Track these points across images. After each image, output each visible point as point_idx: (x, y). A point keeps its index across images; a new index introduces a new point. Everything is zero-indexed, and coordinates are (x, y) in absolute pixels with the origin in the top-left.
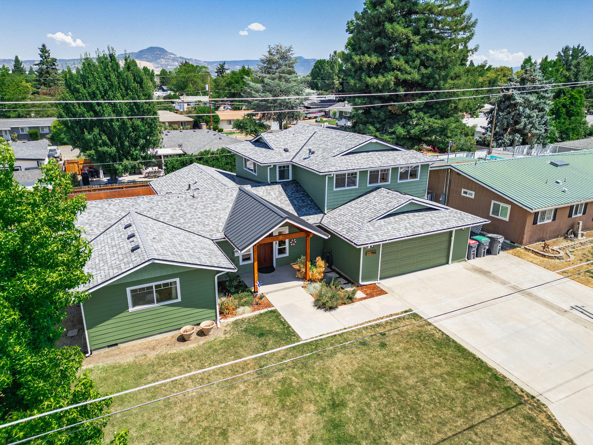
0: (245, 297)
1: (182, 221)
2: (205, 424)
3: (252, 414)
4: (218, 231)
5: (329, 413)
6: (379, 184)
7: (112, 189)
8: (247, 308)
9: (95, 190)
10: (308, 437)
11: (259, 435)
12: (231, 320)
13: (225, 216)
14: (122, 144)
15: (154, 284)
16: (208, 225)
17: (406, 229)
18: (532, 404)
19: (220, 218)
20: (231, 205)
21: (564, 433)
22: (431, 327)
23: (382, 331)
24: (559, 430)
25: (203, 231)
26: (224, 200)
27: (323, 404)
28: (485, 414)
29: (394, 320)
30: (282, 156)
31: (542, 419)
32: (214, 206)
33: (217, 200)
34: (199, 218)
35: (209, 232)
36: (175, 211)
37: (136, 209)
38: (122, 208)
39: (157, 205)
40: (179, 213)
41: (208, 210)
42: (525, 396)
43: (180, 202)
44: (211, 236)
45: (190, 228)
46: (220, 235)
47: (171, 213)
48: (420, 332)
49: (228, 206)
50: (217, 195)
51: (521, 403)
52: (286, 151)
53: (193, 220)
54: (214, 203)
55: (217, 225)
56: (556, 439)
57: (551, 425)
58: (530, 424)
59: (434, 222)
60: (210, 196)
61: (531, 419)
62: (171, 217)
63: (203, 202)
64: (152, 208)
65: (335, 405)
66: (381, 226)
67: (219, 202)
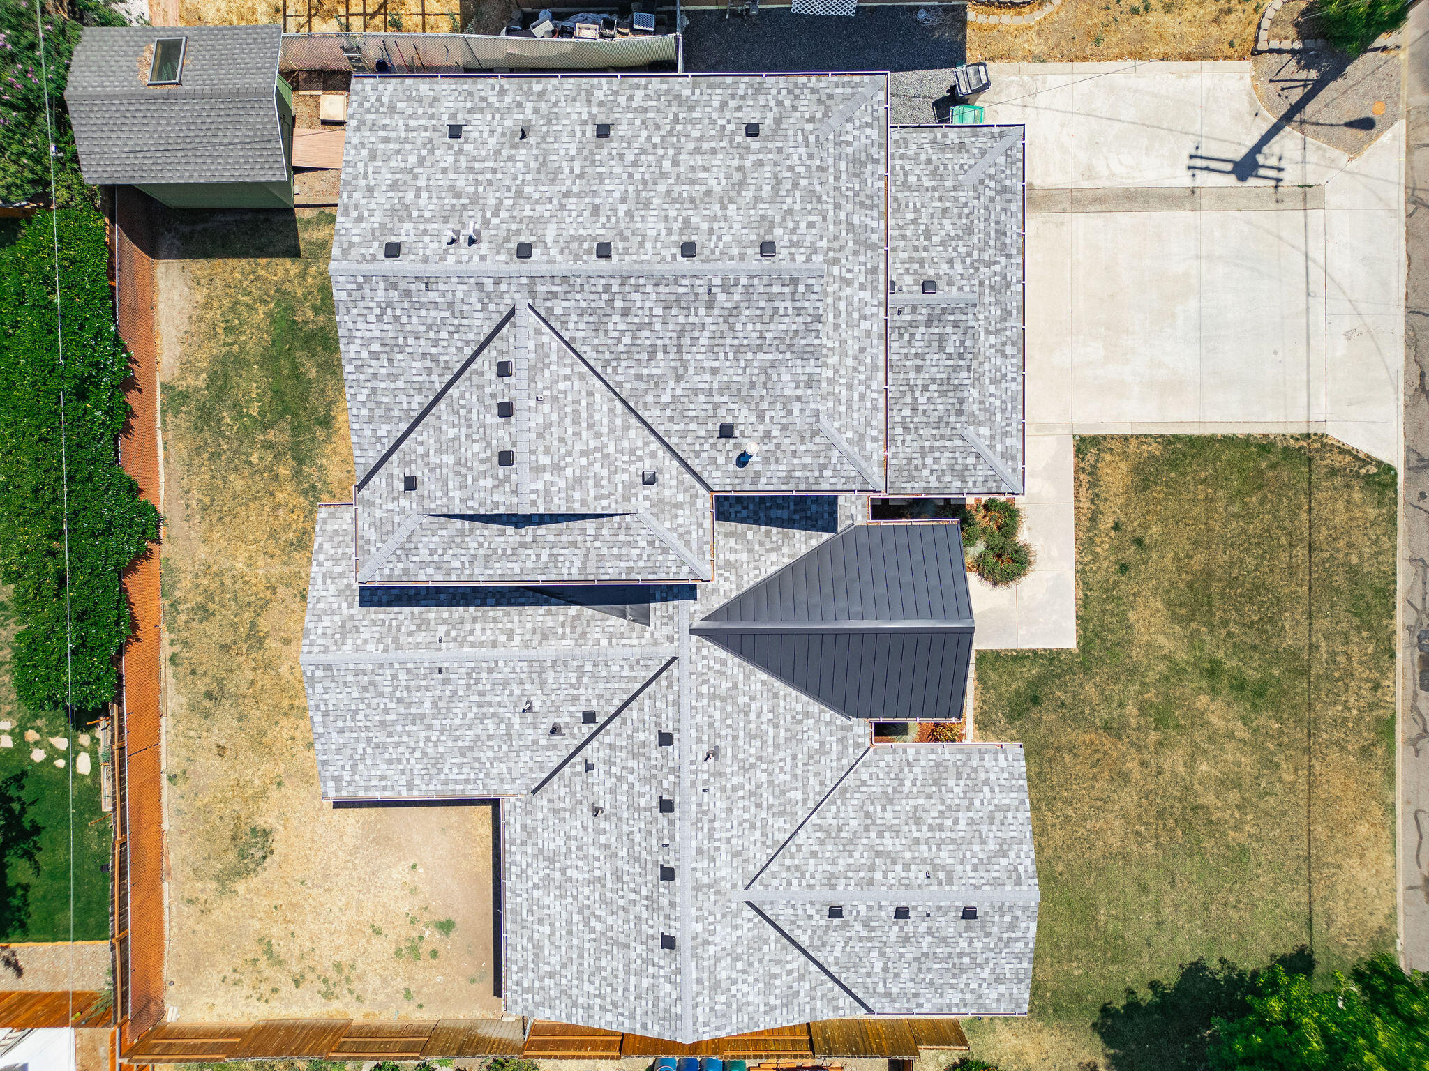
3: (1181, 769)
4: (849, 729)
10: (1240, 724)
13: (795, 700)
16: (822, 744)
17: (1003, 354)
18: (1318, 450)
19: (807, 715)
20: (764, 676)
21: (1361, 455)
22: (1133, 442)
23: (1107, 521)
24: (1356, 457)
25: (839, 760)
26: (735, 686)
27: (1204, 684)
28: (1304, 516)
29: (1093, 485)
30: (678, 506)
31: (1338, 460)
32: (759, 715)
33: (735, 703)
34: (794, 757)
35: (845, 747)
36: (759, 806)
37: (734, 886)
38: (724, 916)
39: (728, 841)
40: (767, 796)
41: (771, 731)
42: (1303, 443)
43: (723, 789)
44: (857, 745)
45: (822, 783)
46: (862, 728)
47: (764, 815)
48: (1137, 469)
49: (764, 683)
50: (713, 697)
51: (1310, 460)
52: (650, 481)
53: (799, 772)
54: (747, 713)
55: (827, 724)
56: (1363, 471)
57: (1348, 459)
58: (1338, 481)
59: (997, 268)
60: (717, 715)
61: (1333, 472)
62: (779, 814)
63: (735, 738)
64: (736, 854)
65: (1213, 672)
66: (981, 402)
67: (743, 700)
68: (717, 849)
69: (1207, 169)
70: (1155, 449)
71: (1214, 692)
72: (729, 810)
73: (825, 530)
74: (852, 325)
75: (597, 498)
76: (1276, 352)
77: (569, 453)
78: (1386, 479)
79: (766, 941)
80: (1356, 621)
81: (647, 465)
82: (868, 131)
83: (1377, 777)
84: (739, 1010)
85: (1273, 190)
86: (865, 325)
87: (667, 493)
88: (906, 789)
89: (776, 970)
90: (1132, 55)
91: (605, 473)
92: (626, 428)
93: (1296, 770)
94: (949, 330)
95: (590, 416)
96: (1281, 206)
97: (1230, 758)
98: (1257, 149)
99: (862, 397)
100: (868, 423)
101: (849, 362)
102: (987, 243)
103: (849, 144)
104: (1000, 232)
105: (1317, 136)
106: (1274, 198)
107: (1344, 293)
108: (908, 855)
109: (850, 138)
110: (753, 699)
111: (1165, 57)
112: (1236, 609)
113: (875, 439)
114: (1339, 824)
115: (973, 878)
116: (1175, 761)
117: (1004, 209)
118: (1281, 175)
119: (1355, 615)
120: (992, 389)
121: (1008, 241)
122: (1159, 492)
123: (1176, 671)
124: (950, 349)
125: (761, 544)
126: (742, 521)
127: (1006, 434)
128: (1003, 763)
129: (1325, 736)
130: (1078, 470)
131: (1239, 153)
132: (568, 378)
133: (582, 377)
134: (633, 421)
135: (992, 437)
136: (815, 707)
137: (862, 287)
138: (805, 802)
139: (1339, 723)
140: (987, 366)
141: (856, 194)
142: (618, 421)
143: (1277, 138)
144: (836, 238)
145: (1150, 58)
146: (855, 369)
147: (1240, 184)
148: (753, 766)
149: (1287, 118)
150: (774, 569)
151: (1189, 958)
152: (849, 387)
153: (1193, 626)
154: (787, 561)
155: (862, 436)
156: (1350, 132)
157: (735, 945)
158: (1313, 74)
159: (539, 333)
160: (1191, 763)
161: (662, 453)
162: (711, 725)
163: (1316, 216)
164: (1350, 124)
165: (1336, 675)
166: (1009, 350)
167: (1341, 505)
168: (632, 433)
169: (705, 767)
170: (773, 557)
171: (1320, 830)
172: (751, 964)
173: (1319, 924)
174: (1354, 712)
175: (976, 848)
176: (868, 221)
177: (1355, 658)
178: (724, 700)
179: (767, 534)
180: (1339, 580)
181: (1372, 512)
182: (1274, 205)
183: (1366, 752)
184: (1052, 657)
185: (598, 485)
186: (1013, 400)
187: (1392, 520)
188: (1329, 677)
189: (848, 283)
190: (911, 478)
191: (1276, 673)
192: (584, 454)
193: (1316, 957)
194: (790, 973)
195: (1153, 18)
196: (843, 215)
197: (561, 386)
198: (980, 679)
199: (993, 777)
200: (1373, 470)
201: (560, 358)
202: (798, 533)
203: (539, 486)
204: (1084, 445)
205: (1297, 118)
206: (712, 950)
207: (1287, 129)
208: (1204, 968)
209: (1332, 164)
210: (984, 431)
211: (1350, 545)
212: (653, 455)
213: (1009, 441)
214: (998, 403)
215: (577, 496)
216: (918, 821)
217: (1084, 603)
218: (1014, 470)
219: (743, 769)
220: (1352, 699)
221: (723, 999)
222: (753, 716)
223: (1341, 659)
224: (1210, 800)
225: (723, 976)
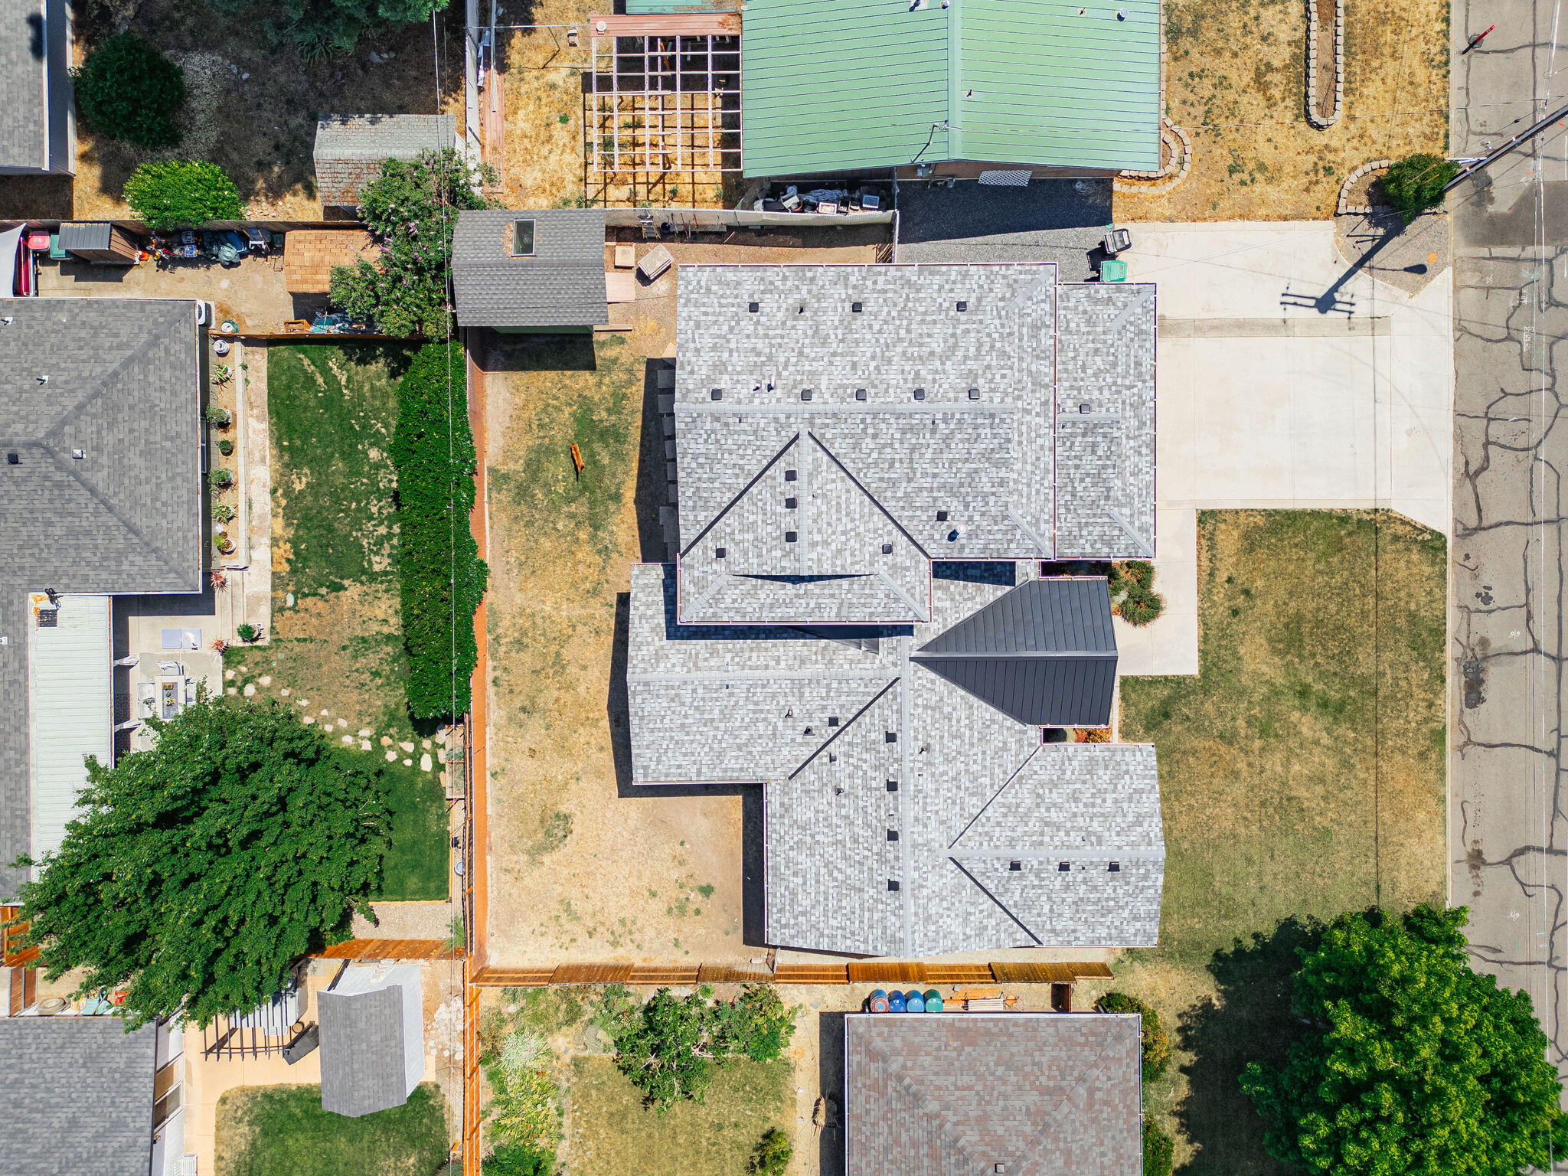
1: (986, 781)
3: (1279, 769)
4: (1025, 732)
10: (1324, 734)
13: (985, 711)
16: (1005, 743)
17: (1140, 454)
18: (1384, 522)
19: (993, 721)
20: (962, 692)
21: (1418, 526)
22: (1243, 514)
23: (1222, 576)
24: (1415, 527)
25: (1017, 755)
26: (941, 699)
27: (1297, 703)
29: (1211, 548)
30: (907, 569)
31: (1400, 530)
32: (958, 721)
33: (941, 712)
34: (984, 753)
35: (1022, 746)
36: (959, 788)
37: (941, 846)
38: (933, 867)
39: (937, 812)
40: (965, 781)
41: (967, 733)
42: (1373, 516)
43: (933, 775)
44: (1030, 745)
45: (1005, 773)
46: (1034, 732)
47: (962, 794)
48: (1246, 536)
49: (962, 698)
50: (926, 707)
51: (1378, 529)
52: (888, 550)
53: (988, 763)
54: (950, 720)
55: (1008, 729)
56: (1420, 538)
57: (1408, 528)
58: (1401, 545)
59: (1135, 390)
60: (929, 721)
61: (1396, 538)
62: (973, 794)
63: (942, 737)
64: (942, 823)
65: (1304, 693)
66: (1123, 490)
67: (947, 709)
68: (929, 818)
69: (1295, 304)
70: (1260, 521)
71: (1304, 709)
72: (937, 790)
73: (1007, 584)
74: (1030, 442)
75: (852, 564)
76: (1352, 446)
77: (834, 533)
78: (1438, 544)
79: (964, 887)
80: (1415, 654)
81: (886, 541)
82: (1043, 305)
83: (1432, 776)
84: (945, 937)
85: (1346, 320)
86: (1040, 441)
87: (899, 559)
88: (1067, 777)
89: (971, 909)
90: (1241, 217)
91: (857, 546)
92: (872, 514)
93: (1368, 769)
94: (1099, 439)
95: (848, 507)
96: (1353, 332)
97: (1317, 760)
98: (1335, 288)
99: (1038, 492)
100: (1042, 511)
101: (1029, 468)
102: (1128, 372)
103: (1029, 315)
104: (1138, 364)
105: (1384, 279)
106: (1347, 326)
107: (1406, 400)
108: (1069, 825)
109: (1029, 311)
110: (954, 709)
111: (1267, 218)
112: (1323, 646)
113: (1047, 522)
114: (1402, 812)
115: (1117, 841)
116: (1274, 763)
117: (1141, 347)
118: (1353, 308)
119: (1414, 649)
120: (1132, 480)
121: (1144, 370)
122: (1262, 553)
123: (1276, 692)
124: (1100, 453)
125: (961, 595)
126: (946, 577)
127: (1141, 513)
128: (1139, 758)
129: (1390, 743)
130: (1200, 536)
131: (1320, 293)
132: (833, 481)
133: (843, 480)
134: (877, 509)
135: (1132, 515)
136: (1000, 716)
137: (1038, 415)
138: (992, 786)
139: (1402, 733)
140: (1127, 463)
141: (1034, 350)
142: (866, 510)
143: (1352, 278)
144: (1020, 381)
145: (1255, 218)
146: (1033, 472)
147: (1321, 316)
148: (954, 758)
149: (1360, 264)
150: (970, 613)
151: (1285, 915)
152: (1029, 485)
153: (1289, 657)
154: (979, 607)
155: (1038, 520)
156: (1410, 276)
157: (941, 890)
158: (1381, 231)
159: (815, 450)
160: (1287, 764)
161: (896, 531)
162: (924, 728)
163: (1383, 341)
164: (1408, 270)
165: (1399, 696)
166: (1144, 450)
167: (1402, 564)
168: (876, 518)
169: (920, 758)
170: (969, 604)
171: (1386, 816)
172: (953, 904)
173: (1386, 887)
174: (1414, 724)
175: (1119, 820)
176: (1042, 368)
177: (1414, 683)
178: (933, 709)
179: (965, 587)
180: (1401, 622)
181: (1427, 570)
182: (1348, 332)
183: (1422, 756)
184: (1179, 682)
185: (853, 555)
186: (1147, 487)
187: (1443, 575)
188: (1394, 697)
189: (1028, 412)
190: (1071, 546)
191: (1352, 694)
192: (844, 533)
194: (981, 912)
195: (1257, 188)
196: (1024, 366)
197: (829, 487)
198: (1123, 698)
199: (1132, 768)
200: (1428, 537)
201: (829, 468)
202: (987, 586)
203: (814, 556)
204: (1205, 517)
205: (1367, 264)
206: (925, 892)
207: (1360, 272)
208: (1296, 923)
209: (1396, 301)
210: (1126, 511)
211: (1410, 595)
212: (890, 533)
213: (1144, 519)
214: (1136, 490)
215: (838, 562)
216: (1076, 800)
217: (1205, 639)
218: (1148, 540)
219: (947, 761)
220: (1412, 715)
221: (933, 928)
222: (954, 722)
223: (1403, 683)
224: (1302, 792)
225: (933, 911)
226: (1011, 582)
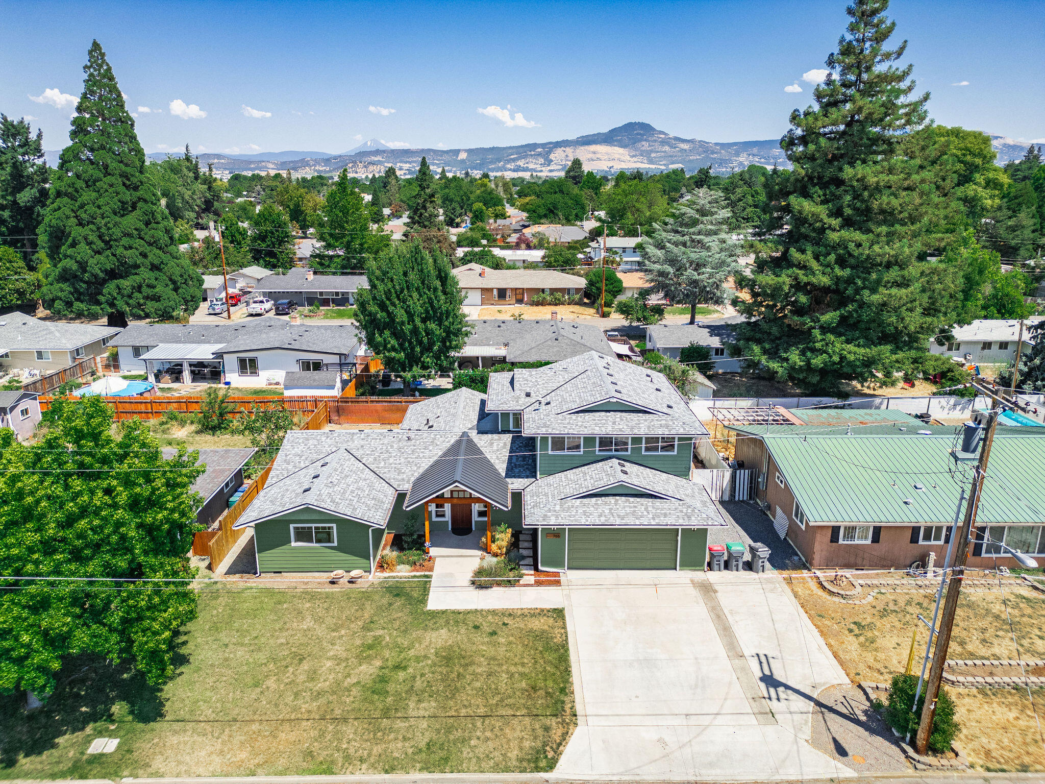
0: (413, 555)
1: (382, 464)
2: (293, 649)
3: (331, 653)
4: (408, 482)
5: (386, 671)
6: (614, 453)
7: (390, 402)
8: (408, 567)
9: (372, 402)
11: (324, 668)
12: (386, 574)
13: (425, 465)
14: (413, 349)
15: (313, 525)
16: (404, 473)
17: (600, 516)
18: (564, 721)
21: (561, 748)
22: (562, 631)
24: (560, 744)
26: (437, 446)
27: (389, 664)
28: (511, 712)
29: (532, 615)
30: (517, 402)
31: (556, 734)
32: (422, 453)
34: (400, 464)
35: (399, 481)
36: (381, 453)
37: (348, 445)
42: (568, 711)
43: (392, 442)
44: (399, 485)
46: (407, 487)
50: (434, 439)
51: (556, 715)
52: (528, 395)
54: (424, 449)
55: (412, 475)
56: (548, 748)
57: (558, 740)
58: (540, 732)
59: (645, 513)
60: (425, 441)
61: (547, 729)
62: (375, 459)
63: (414, 446)
64: (362, 446)
65: (398, 667)
66: (573, 507)
67: (431, 448)
69: (761, 663)
70: (558, 640)
72: (382, 444)
76: (637, 697)
78: (543, 764)
81: (533, 394)
85: (761, 695)
87: (522, 399)
89: (303, 458)
90: (822, 631)
91: (530, 385)
92: (547, 390)
95: (551, 382)
96: (751, 701)
98: (787, 687)
105: (814, 720)
106: (755, 696)
107: (695, 737)
110: (430, 451)
111: (829, 646)
114: (253, 740)
118: (775, 701)
119: (428, 744)
120: (580, 511)
126: (511, 448)
127: (557, 517)
129: (331, 728)
131: (779, 676)
133: (565, 380)
134: (550, 391)
135: (555, 511)
136: (421, 471)
138: (378, 468)
142: (549, 388)
143: (802, 698)
145: (825, 639)
147: (757, 678)
148: (400, 452)
149: (819, 704)
152: (569, 423)
154: (492, 461)
156: (828, 740)
157: (321, 445)
158: (863, 718)
160: (335, 658)
162: (422, 439)
163: (752, 720)
164: (835, 740)
167: (518, 734)
169: (404, 437)
171: (255, 727)
173: (176, 726)
181: (514, 754)
182: (749, 696)
183: (309, 754)
184: (423, 600)
187: (507, 770)
193: (152, 723)
195: (851, 638)
200: (550, 755)
201: (571, 376)
202: (505, 466)
204: (559, 612)
205: (823, 709)
206: (323, 439)
207: (812, 704)
209: (797, 729)
210: (558, 508)
212: (537, 396)
214: (573, 514)
215: (521, 379)
217: (456, 612)
219: (399, 449)
220: (356, 745)
221: (301, 441)
224: (305, 666)
225: (311, 442)
226: (507, 476)
